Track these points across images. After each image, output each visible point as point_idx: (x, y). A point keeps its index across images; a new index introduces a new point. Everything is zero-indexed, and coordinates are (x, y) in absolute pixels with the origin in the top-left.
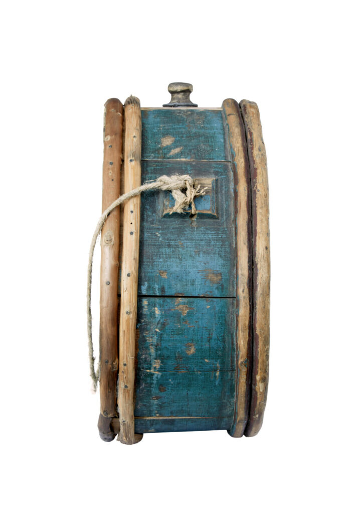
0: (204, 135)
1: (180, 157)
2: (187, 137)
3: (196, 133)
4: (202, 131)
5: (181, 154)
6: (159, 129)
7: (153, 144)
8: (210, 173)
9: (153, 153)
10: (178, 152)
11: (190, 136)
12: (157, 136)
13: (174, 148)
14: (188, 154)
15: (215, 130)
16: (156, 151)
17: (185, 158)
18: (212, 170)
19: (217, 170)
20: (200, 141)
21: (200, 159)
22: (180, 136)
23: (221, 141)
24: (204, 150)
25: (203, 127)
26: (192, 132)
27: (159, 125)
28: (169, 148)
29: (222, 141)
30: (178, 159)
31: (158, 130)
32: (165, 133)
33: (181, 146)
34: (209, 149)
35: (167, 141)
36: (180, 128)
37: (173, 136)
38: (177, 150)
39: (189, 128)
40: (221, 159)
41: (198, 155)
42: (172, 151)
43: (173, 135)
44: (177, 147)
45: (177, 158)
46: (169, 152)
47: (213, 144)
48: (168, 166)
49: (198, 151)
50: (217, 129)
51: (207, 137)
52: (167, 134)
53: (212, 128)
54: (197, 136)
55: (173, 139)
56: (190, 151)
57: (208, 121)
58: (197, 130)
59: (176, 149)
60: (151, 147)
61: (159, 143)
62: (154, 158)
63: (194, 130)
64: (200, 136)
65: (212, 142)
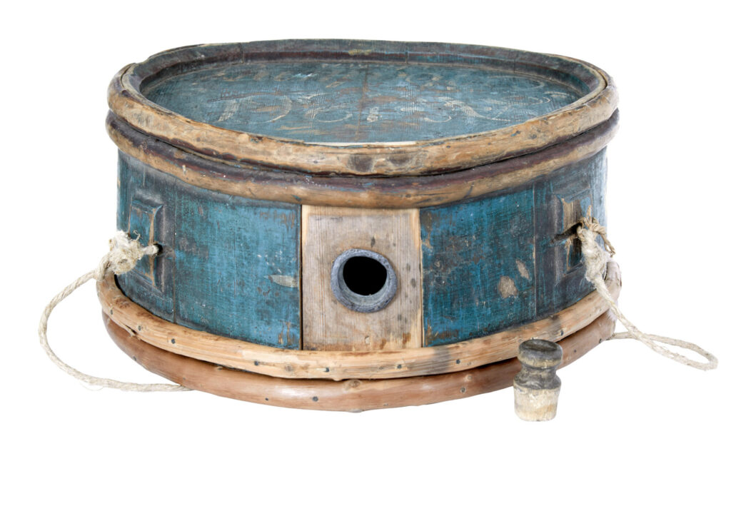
0: (495, 231)
1: (532, 260)
2: (499, 258)
3: (492, 244)
4: (487, 235)
5: (527, 260)
6: (484, 307)
7: (514, 309)
8: (549, 206)
9: (527, 305)
10: (524, 265)
11: (498, 253)
12: (499, 306)
13: (519, 273)
14: (526, 250)
15: (484, 213)
16: (524, 301)
17: (532, 251)
18: (545, 205)
19: (544, 199)
20: (506, 235)
21: (533, 228)
22: (497, 268)
23: (504, 201)
24: (519, 225)
25: (477, 235)
26: (490, 252)
27: (475, 309)
28: (520, 283)
29: (502, 199)
30: (534, 262)
31: (487, 307)
32: (493, 294)
33: (515, 264)
34: (517, 218)
35: (508, 287)
36: (481, 272)
37: (499, 280)
38: (522, 269)
39: (481, 257)
40: (531, 195)
41: (528, 232)
42: (523, 275)
43: (496, 280)
44: (516, 270)
45: (533, 264)
46: (524, 279)
47: (509, 213)
48: (543, 275)
49: (521, 235)
50: (481, 211)
51: (498, 225)
52: (496, 291)
53: (479, 220)
54: (495, 242)
55: (503, 280)
56: (521, 247)
57: (461, 228)
58: (485, 243)
59: (520, 270)
60: (519, 309)
61: (511, 300)
62: (533, 300)
63: (486, 249)
64: (497, 237)
65: (506, 216)
